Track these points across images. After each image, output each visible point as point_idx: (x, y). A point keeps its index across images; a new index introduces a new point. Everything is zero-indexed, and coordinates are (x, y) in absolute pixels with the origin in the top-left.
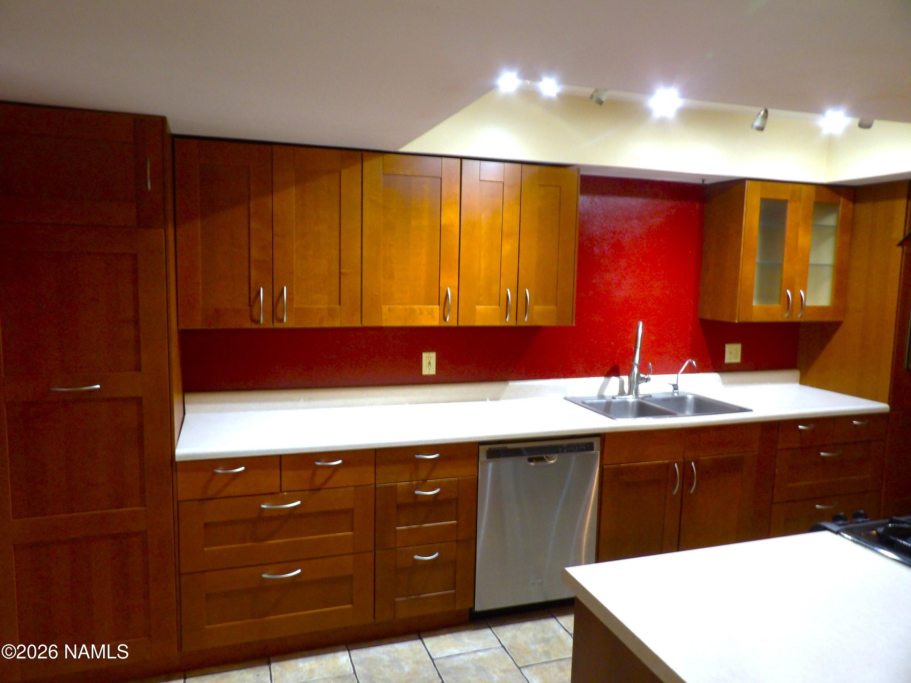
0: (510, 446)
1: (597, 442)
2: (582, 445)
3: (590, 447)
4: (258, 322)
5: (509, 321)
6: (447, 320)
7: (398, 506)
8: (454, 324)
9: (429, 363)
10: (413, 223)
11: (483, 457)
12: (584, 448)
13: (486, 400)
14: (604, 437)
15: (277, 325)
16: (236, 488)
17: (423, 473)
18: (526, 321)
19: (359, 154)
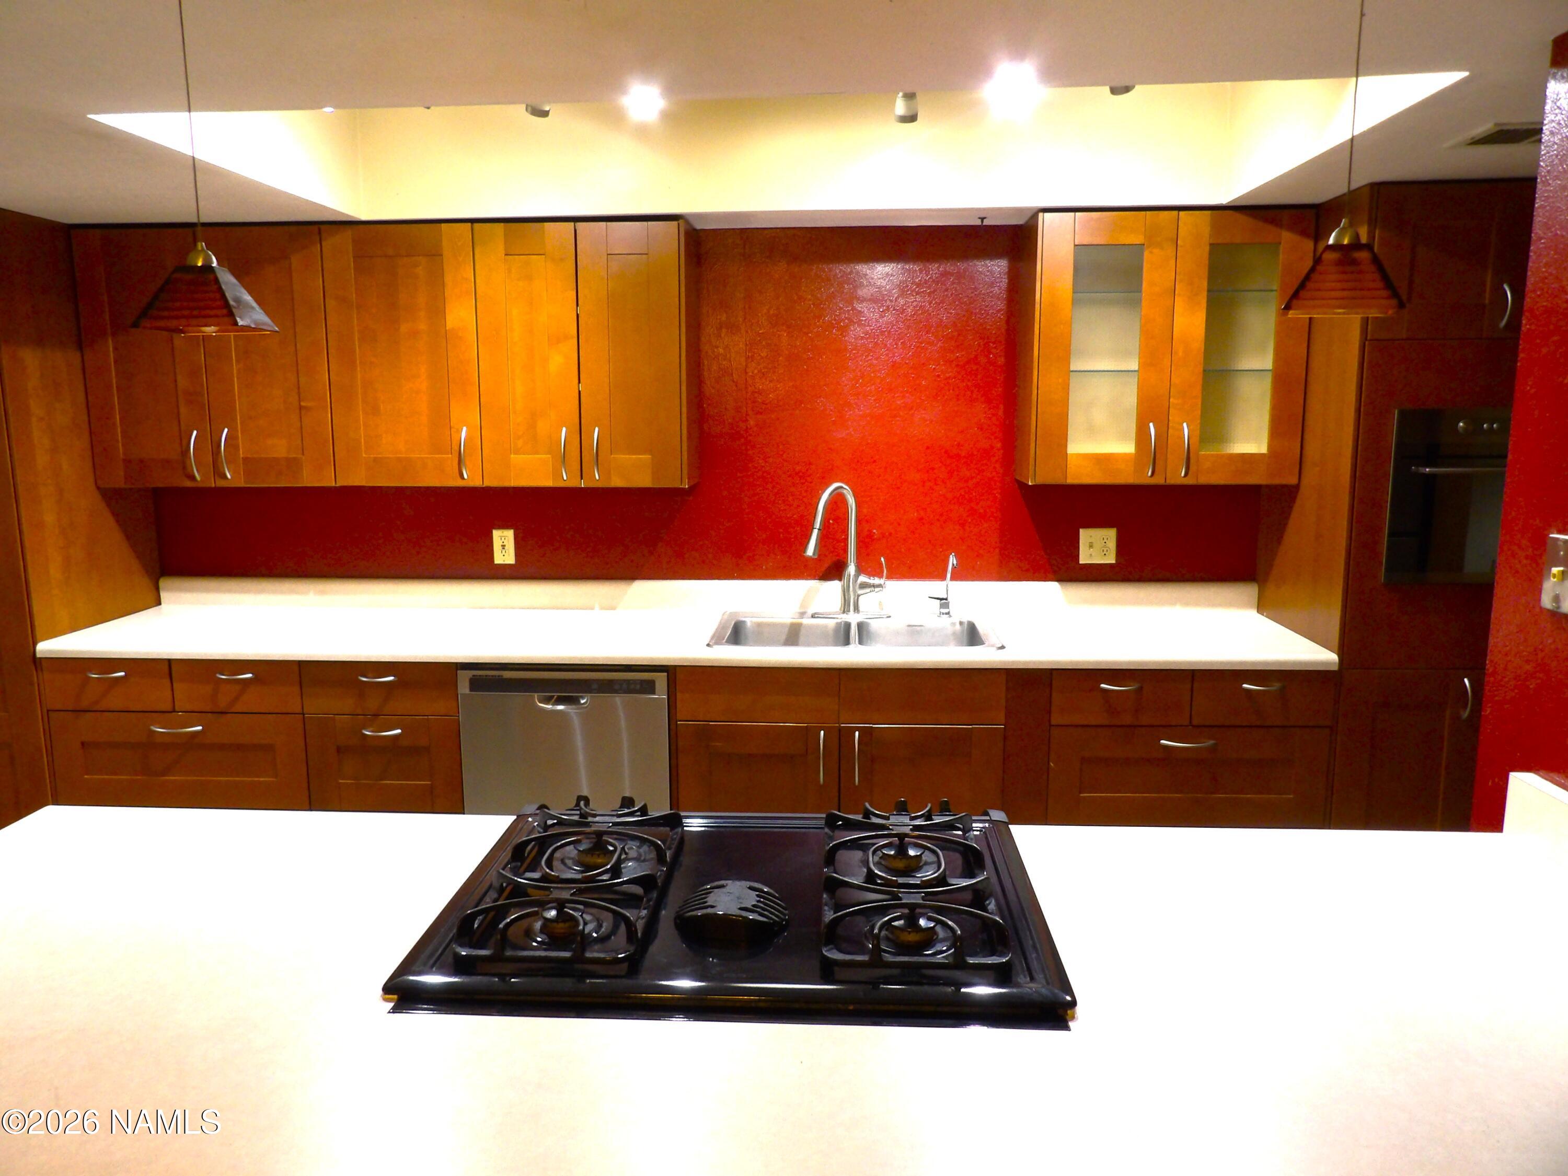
0: (507, 674)
1: (661, 680)
2: (634, 682)
3: (649, 687)
4: (193, 478)
5: (566, 478)
6: (465, 476)
7: (338, 750)
8: (478, 483)
9: (503, 546)
10: (404, 328)
11: (464, 688)
12: (638, 687)
13: (592, 608)
14: (675, 674)
15: (221, 483)
16: (115, 700)
17: (373, 703)
18: (596, 478)
19: (316, 228)
